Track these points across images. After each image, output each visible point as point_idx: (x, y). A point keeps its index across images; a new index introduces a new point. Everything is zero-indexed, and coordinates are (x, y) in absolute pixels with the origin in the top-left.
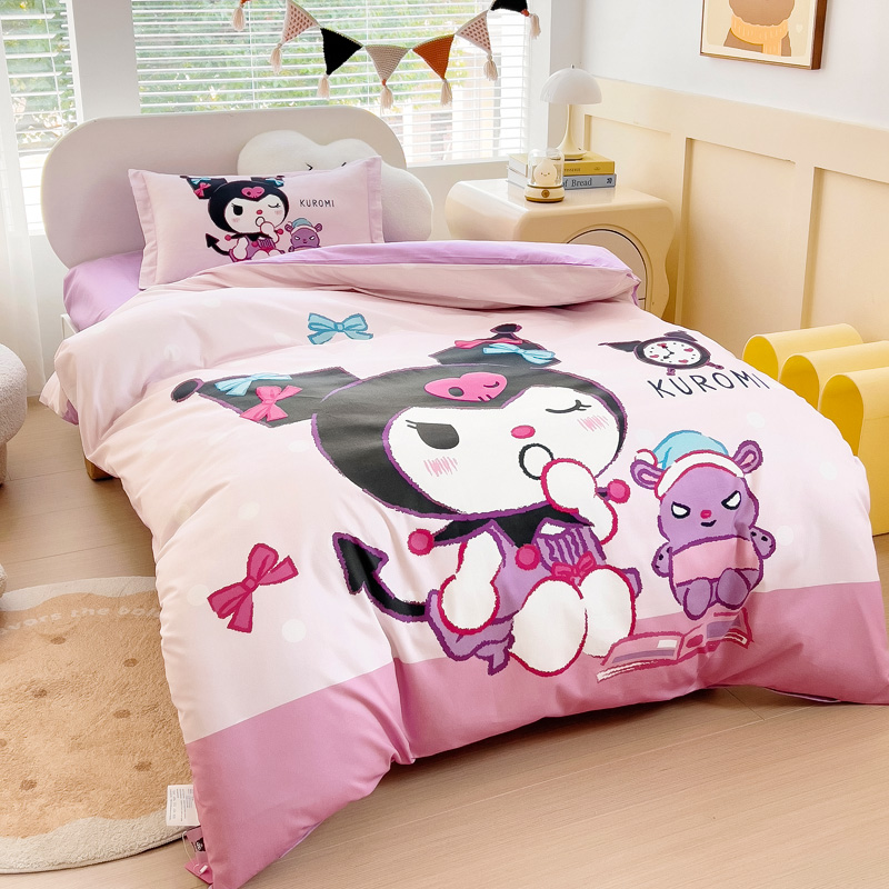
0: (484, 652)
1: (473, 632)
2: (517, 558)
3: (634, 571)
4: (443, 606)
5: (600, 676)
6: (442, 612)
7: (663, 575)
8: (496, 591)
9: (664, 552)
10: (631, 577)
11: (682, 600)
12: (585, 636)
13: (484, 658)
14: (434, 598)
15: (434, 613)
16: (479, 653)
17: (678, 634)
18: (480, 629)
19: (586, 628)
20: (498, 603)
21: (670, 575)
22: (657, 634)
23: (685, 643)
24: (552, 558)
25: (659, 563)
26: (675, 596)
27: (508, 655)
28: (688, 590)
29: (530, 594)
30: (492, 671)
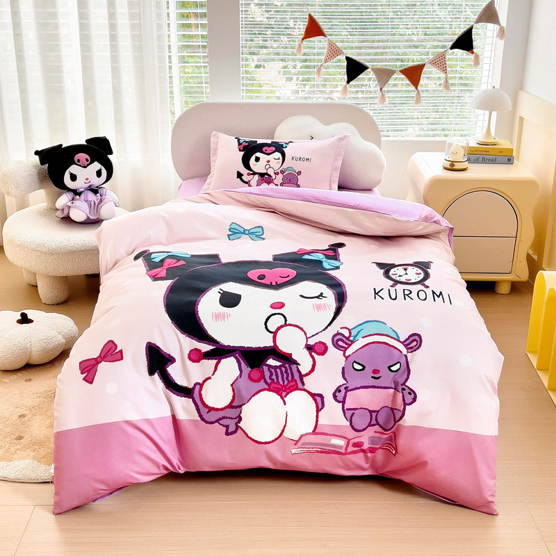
0: (224, 422)
1: (217, 410)
2: (249, 375)
3: (321, 396)
4: (202, 392)
5: (293, 451)
6: (200, 395)
7: (339, 402)
8: (233, 390)
9: (342, 389)
10: (319, 399)
11: (349, 418)
12: (285, 426)
13: (223, 426)
14: (198, 387)
15: (196, 394)
16: (220, 422)
17: (345, 438)
18: (222, 409)
19: (286, 422)
20: (234, 397)
21: (343, 402)
22: (331, 435)
23: (351, 444)
24: (270, 378)
25: (337, 394)
26: (345, 415)
27: (238, 427)
28: (354, 413)
29: (254, 396)
30: (227, 434)
